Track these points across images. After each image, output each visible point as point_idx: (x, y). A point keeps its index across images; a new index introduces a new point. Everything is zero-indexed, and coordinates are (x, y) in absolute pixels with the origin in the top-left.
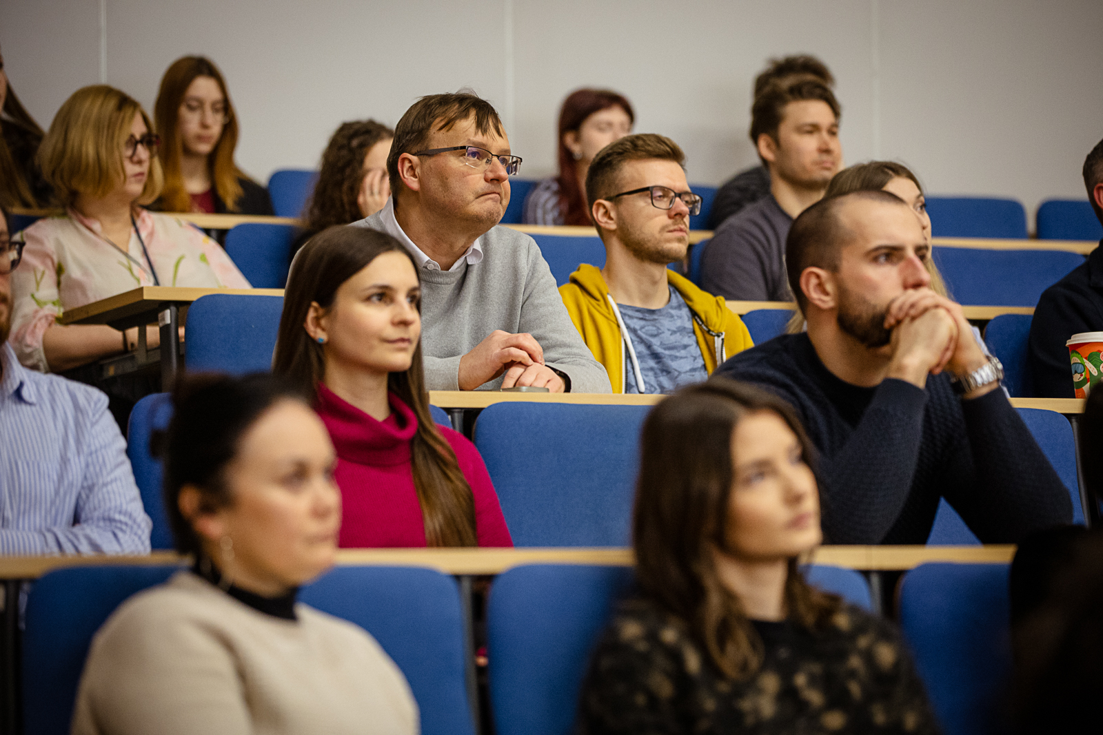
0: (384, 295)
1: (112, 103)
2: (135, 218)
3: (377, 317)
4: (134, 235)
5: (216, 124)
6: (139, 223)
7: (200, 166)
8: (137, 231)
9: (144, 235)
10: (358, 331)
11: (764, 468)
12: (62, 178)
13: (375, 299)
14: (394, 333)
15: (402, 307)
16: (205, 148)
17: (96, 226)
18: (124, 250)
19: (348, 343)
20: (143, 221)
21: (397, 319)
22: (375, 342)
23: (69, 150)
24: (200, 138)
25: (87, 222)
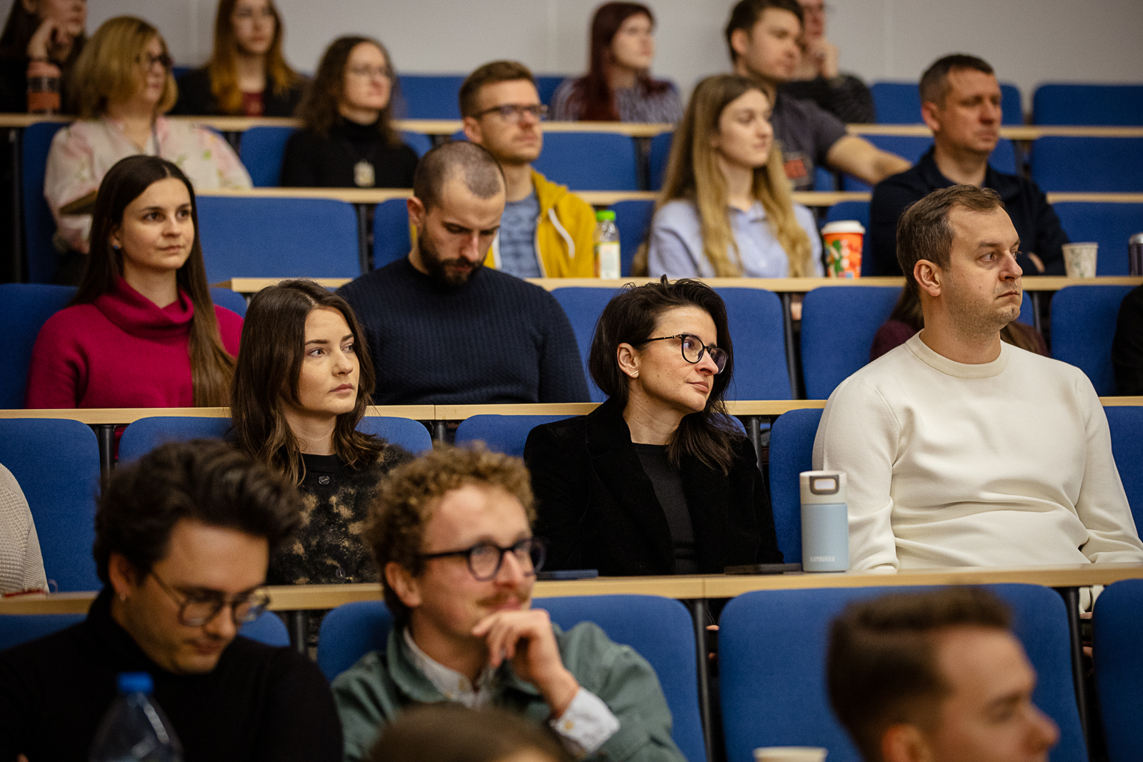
0: (157, 214)
3: (152, 231)
5: (267, 26)
7: (258, 65)
10: (138, 241)
11: (323, 347)
13: (150, 217)
14: (162, 242)
15: (171, 223)
16: (261, 47)
19: (132, 250)
21: (166, 232)
22: (152, 251)
24: (256, 39)
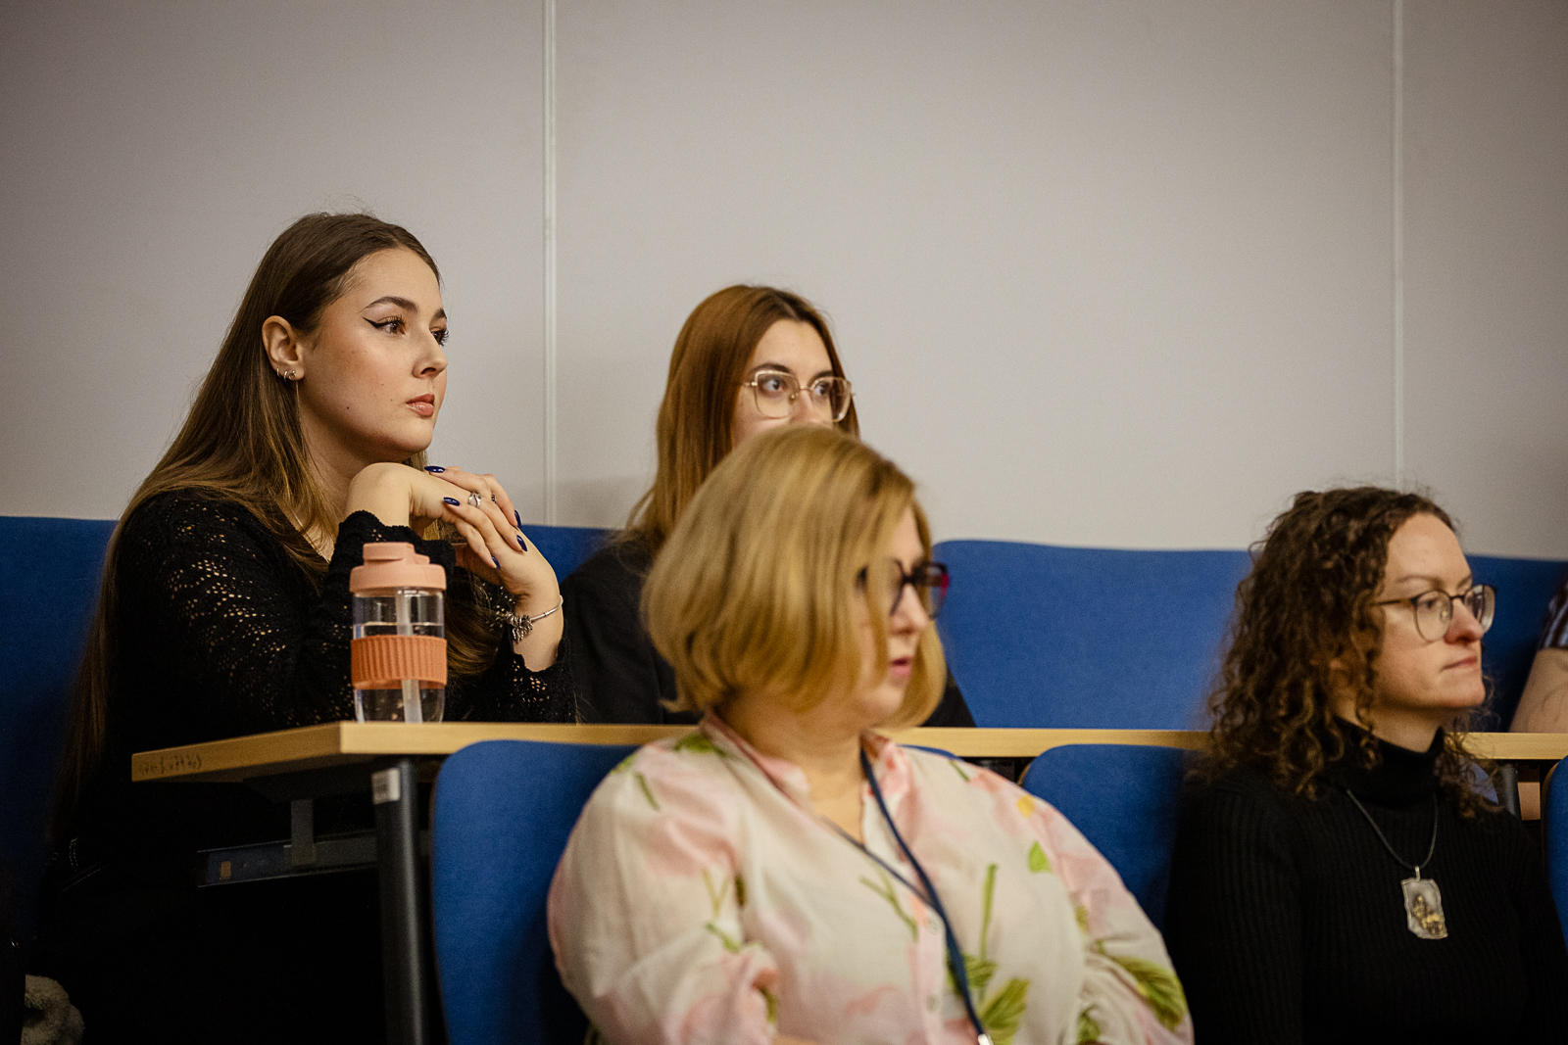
1: (853, 478)
2: (871, 759)
4: (870, 803)
6: (879, 770)
8: (876, 792)
9: (893, 801)
12: (714, 654)
17: (795, 777)
18: (856, 836)
20: (891, 765)
23: (740, 583)
25: (774, 767)
